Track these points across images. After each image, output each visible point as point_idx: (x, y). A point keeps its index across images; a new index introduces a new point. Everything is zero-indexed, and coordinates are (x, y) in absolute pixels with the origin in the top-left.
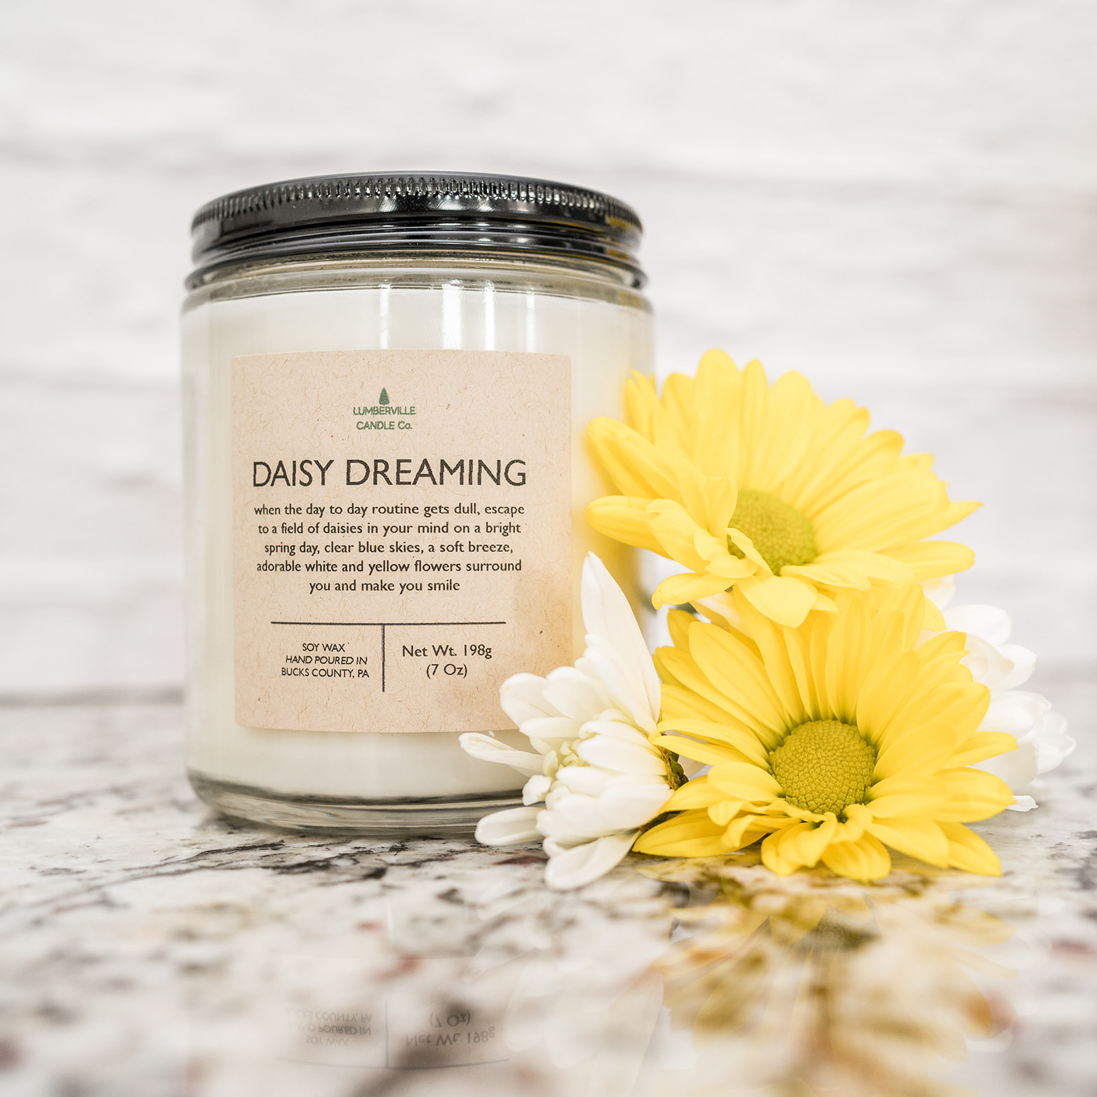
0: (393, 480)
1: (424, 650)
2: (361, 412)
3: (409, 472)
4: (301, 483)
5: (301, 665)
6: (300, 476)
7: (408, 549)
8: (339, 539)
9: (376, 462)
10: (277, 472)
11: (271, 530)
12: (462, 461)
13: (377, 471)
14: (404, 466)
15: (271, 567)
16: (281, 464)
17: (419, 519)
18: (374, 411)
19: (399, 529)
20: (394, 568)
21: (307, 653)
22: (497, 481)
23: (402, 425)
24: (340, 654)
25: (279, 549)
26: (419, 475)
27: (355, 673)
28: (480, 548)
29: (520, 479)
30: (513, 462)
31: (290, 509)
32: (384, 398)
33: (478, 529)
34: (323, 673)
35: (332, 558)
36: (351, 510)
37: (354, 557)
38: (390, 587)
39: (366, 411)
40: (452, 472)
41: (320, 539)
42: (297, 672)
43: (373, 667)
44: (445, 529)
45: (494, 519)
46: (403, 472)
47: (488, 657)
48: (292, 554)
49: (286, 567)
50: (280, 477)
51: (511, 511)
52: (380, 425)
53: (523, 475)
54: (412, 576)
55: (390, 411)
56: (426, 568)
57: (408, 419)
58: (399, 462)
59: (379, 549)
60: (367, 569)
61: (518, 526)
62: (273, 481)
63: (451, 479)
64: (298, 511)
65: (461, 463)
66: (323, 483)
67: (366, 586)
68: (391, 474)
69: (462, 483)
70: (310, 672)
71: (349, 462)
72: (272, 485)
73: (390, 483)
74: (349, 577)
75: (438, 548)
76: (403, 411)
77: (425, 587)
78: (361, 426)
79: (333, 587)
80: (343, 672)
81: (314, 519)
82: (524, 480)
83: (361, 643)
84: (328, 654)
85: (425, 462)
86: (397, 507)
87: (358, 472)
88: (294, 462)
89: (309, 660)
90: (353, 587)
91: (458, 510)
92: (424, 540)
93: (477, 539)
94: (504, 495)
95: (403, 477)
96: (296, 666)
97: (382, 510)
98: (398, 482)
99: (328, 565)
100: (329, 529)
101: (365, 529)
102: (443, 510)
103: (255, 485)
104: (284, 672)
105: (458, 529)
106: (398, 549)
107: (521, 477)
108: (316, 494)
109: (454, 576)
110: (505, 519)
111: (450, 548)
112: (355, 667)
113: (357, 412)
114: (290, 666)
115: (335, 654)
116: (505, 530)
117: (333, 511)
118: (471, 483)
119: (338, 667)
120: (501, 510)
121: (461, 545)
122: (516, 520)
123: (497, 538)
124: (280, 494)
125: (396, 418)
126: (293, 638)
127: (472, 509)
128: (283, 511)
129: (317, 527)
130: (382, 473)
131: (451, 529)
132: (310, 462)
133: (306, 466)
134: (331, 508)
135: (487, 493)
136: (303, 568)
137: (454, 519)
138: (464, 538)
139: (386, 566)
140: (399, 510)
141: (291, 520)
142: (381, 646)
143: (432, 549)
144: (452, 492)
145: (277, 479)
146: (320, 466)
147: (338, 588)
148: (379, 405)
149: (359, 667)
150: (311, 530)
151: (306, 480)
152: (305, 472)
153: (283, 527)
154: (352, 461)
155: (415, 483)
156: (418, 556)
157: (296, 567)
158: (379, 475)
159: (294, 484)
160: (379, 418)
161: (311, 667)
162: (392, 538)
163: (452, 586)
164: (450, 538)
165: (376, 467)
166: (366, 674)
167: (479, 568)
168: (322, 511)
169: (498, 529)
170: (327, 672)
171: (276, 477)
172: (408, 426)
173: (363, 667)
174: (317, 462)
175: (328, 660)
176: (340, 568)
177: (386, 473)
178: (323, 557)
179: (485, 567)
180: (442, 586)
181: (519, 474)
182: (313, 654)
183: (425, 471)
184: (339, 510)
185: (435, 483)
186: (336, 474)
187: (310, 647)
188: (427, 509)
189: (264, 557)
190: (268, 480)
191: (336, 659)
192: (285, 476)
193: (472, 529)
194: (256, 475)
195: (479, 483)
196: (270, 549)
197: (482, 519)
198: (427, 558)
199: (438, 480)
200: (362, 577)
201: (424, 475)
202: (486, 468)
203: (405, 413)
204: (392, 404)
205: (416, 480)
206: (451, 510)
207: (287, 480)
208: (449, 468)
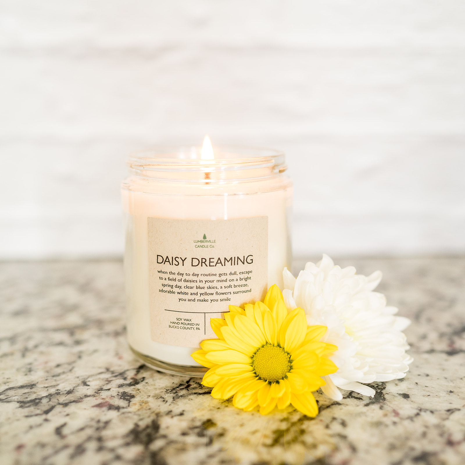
0: (208, 265)
2: (197, 242)
3: (214, 262)
4: (175, 265)
5: (176, 325)
6: (174, 262)
7: (213, 288)
8: (189, 284)
9: (202, 259)
10: (166, 260)
11: (164, 279)
12: (232, 257)
13: (202, 262)
14: (211, 260)
15: (164, 291)
16: (167, 257)
17: (217, 278)
18: (201, 241)
19: (210, 281)
20: (208, 294)
21: (178, 321)
22: (243, 263)
23: (211, 246)
24: (190, 322)
25: (167, 286)
26: (217, 263)
27: (195, 329)
28: (238, 286)
30: (249, 256)
31: (171, 273)
32: (205, 237)
33: (237, 280)
34: (184, 328)
35: (187, 290)
36: (193, 275)
37: (194, 291)
38: (207, 301)
39: (198, 241)
40: (228, 261)
41: (182, 284)
42: (174, 327)
43: (202, 327)
44: (226, 281)
45: (242, 276)
46: (211, 262)
48: (172, 288)
49: (170, 292)
50: (167, 261)
51: (248, 273)
52: (203, 246)
54: (215, 297)
55: (207, 241)
56: (220, 294)
57: (213, 244)
58: (210, 259)
59: (203, 288)
60: (199, 295)
61: (250, 277)
62: (165, 263)
63: (228, 264)
64: (174, 274)
65: (231, 258)
66: (183, 265)
67: (199, 300)
68: (207, 263)
69: (232, 265)
70: (179, 327)
71: (192, 259)
72: (164, 264)
73: (207, 266)
74: (193, 297)
75: (223, 287)
76: (211, 242)
77: (219, 300)
78: (196, 246)
79: (187, 300)
80: (191, 328)
81: (180, 277)
82: (252, 262)
83: (197, 319)
84: (185, 322)
85: (219, 259)
86: (209, 274)
87: (195, 262)
88: (172, 257)
89: (179, 323)
90: (194, 300)
91: (230, 274)
92: (219, 285)
93: (236, 283)
94: (246, 267)
95: (211, 264)
96: (174, 325)
97: (204, 275)
98: (210, 266)
99: (185, 293)
100: (185, 281)
101: (198, 281)
102: (225, 274)
103: (158, 263)
104: (170, 326)
105: (230, 281)
106: (210, 288)
107: (251, 261)
108: (180, 269)
109: (229, 296)
110: (246, 276)
111: (228, 287)
112: (195, 327)
113: (195, 242)
114: (172, 325)
115: (188, 322)
116: (246, 279)
117: (187, 275)
118: (235, 265)
119: (189, 326)
120: (245, 273)
121: (231, 286)
122: (250, 275)
123: (243, 282)
124: (167, 267)
125: (209, 244)
126: (173, 317)
127: (235, 273)
128: (168, 273)
129: (181, 280)
130: (204, 263)
131: (228, 280)
132: (178, 258)
133: (177, 259)
134: (186, 274)
135: (240, 267)
136: (176, 293)
137: (229, 277)
138: (232, 283)
139: (206, 294)
140: (210, 275)
141: (171, 277)
142: (204, 320)
143: (222, 288)
144: (228, 268)
145: (166, 262)
147: (189, 300)
148: (203, 240)
149: (196, 327)
150: (179, 281)
151: (177, 263)
152: (176, 261)
153: (168, 278)
154: (193, 258)
155: (215, 266)
156: (217, 290)
157: (174, 293)
158: (203, 263)
159: (172, 265)
160: (203, 244)
161: (180, 326)
162: (208, 284)
163: (228, 299)
164: (227, 284)
165: (202, 261)
166: (199, 329)
167: (238, 292)
168: (183, 275)
169: (243, 279)
170: (185, 328)
171: (165, 261)
172: (213, 247)
173: (198, 327)
174: (181, 258)
175: (186, 324)
176: (189, 294)
177: (205, 263)
178: (183, 290)
179: (239, 292)
180: (225, 300)
181: (251, 260)
182: (180, 322)
183: (219, 262)
184: (189, 275)
185: (222, 266)
186: (188, 262)
187: (179, 319)
188: (220, 274)
189: (161, 288)
190: (162, 262)
191: (189, 324)
192: (169, 262)
193: (235, 280)
194: (158, 260)
195: (238, 264)
196: (164, 285)
197: (238, 277)
198: (220, 291)
199: (223, 264)
200: (197, 297)
201: (219, 263)
202: (240, 259)
203: (212, 242)
204: (208, 239)
205: (216, 264)
206: (228, 274)
207: (170, 263)
208: (227, 260)
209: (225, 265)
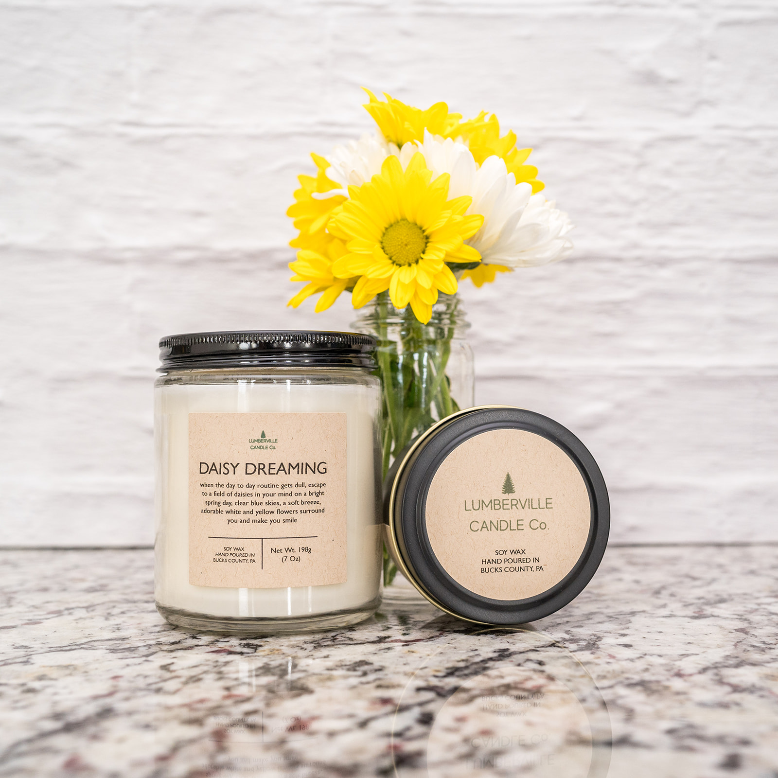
0: (267, 473)
1: (281, 550)
2: (253, 441)
3: (275, 469)
4: (224, 473)
5: (223, 557)
6: (223, 470)
7: (274, 504)
8: (242, 499)
9: (259, 464)
10: (212, 468)
11: (208, 494)
12: (298, 463)
13: (260, 468)
14: (272, 466)
15: (209, 512)
16: (214, 464)
17: (279, 490)
18: (259, 441)
19: (270, 495)
20: (267, 512)
21: (226, 552)
22: (314, 472)
23: (271, 447)
24: (242, 552)
25: (213, 503)
26: (279, 470)
27: (249, 561)
28: (306, 503)
29: (324, 471)
30: (321, 463)
31: (218, 485)
32: (263, 435)
33: (305, 494)
34: (234, 561)
35: (238, 508)
36: (247, 486)
37: (249, 508)
38: (265, 521)
39: (255, 441)
40: (294, 468)
41: (233, 499)
42: (221, 560)
43: (257, 558)
44: (291, 495)
45: (312, 490)
46: (272, 469)
47: (310, 552)
48: (219, 506)
49: (216, 512)
50: (213, 470)
51: (320, 485)
52: (262, 447)
53: (325, 469)
54: (276, 516)
55: (266, 441)
56: (282, 512)
57: (274, 445)
58: (270, 464)
59: (261, 504)
60: (255, 513)
61: (323, 492)
62: (210, 472)
63: (294, 472)
64: (222, 486)
65: (298, 464)
66: (234, 474)
67: (254, 521)
68: (266, 470)
69: (298, 473)
70: (227, 560)
71: (247, 464)
72: (209, 473)
73: (266, 474)
74: (247, 516)
75: (287, 503)
77: (282, 521)
78: (252, 448)
79: (239, 521)
80: (243, 560)
81: (230, 490)
82: (326, 471)
83: (253, 547)
84: (236, 552)
85: (282, 464)
86: (269, 485)
87: (251, 469)
88: (220, 463)
89: (227, 555)
90: (248, 521)
91: (296, 486)
92: (281, 500)
93: (305, 499)
94: (317, 478)
95: (272, 471)
96: (220, 557)
97: (262, 486)
98: (270, 474)
99: (236, 511)
100: (237, 495)
101: (254, 495)
102: (290, 486)
103: (201, 473)
104: (215, 560)
105: (296, 494)
106: (269, 504)
108: (231, 478)
109: (295, 516)
110: (317, 489)
111: (293, 503)
112: (249, 558)
113: (250, 441)
114: (218, 557)
115: (240, 552)
116: (317, 494)
117: (239, 486)
118: (302, 473)
119: (241, 558)
120: (316, 485)
121: (298, 502)
122: (322, 489)
123: (314, 498)
124: (213, 478)
125: (269, 444)
126: (219, 546)
127: (303, 485)
128: (215, 486)
129: (231, 494)
130: (262, 469)
131: (293, 494)
132: (228, 464)
133: (226, 466)
134: (238, 485)
135: (310, 478)
136: (225, 512)
137: (295, 490)
138: (299, 498)
139: (264, 512)
140: (270, 486)
141: (218, 490)
142: (261, 548)
143: (285, 504)
144: (294, 477)
146: (233, 466)
147: (241, 521)
148: (261, 438)
149: (251, 558)
150: (229, 495)
151: (226, 472)
152: (226, 468)
153: (215, 493)
154: (248, 464)
155: (277, 474)
156: (279, 507)
157: (221, 512)
158: (260, 470)
159: (220, 474)
160: (261, 444)
161: (228, 558)
162: (267, 499)
163: (294, 520)
164: (293, 499)
165: (259, 467)
166: (254, 561)
167: (306, 512)
168: (234, 486)
169: (314, 494)
170: (235, 560)
171: (211, 470)
172: (274, 448)
173: (253, 558)
174: (231, 464)
175: (236, 555)
176: (242, 513)
177: (264, 469)
178: (234, 508)
179: (308, 511)
180: (289, 520)
181: (324, 468)
182: (229, 552)
183: (282, 468)
184: (242, 486)
185: (286, 474)
186: (241, 469)
187: (228, 549)
188: (282, 486)
189: (205, 506)
190: (207, 471)
191: (240, 555)
192: (216, 470)
193: (303, 494)
194: (201, 469)
195: (306, 473)
196: (208, 503)
197: (307, 490)
198: (282, 508)
199: (287, 472)
200: (253, 517)
201: (281, 470)
202: (309, 466)
203: (273, 442)
204: (267, 438)
205: (278, 472)
206: (294, 486)
207: (217, 472)
208: (292, 467)
209: (289, 474)
